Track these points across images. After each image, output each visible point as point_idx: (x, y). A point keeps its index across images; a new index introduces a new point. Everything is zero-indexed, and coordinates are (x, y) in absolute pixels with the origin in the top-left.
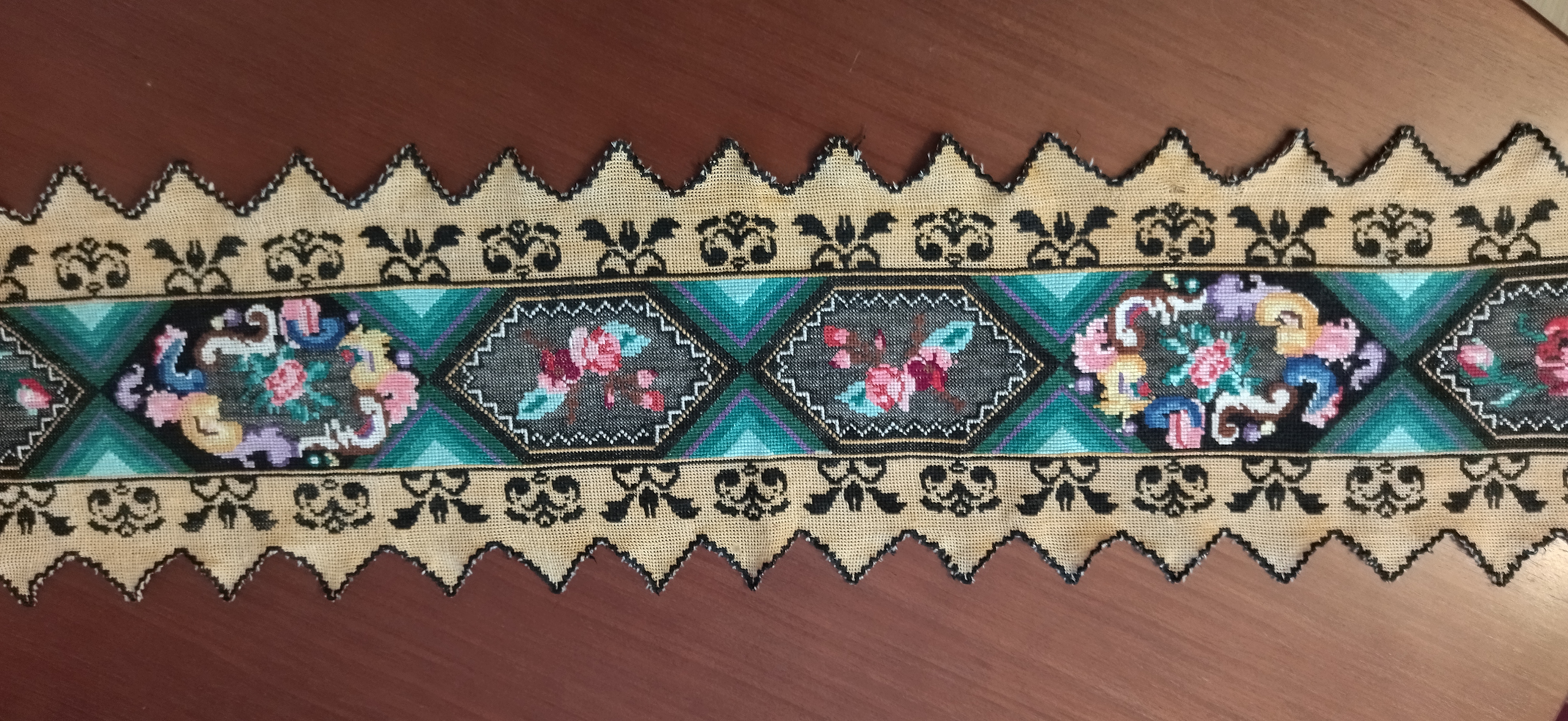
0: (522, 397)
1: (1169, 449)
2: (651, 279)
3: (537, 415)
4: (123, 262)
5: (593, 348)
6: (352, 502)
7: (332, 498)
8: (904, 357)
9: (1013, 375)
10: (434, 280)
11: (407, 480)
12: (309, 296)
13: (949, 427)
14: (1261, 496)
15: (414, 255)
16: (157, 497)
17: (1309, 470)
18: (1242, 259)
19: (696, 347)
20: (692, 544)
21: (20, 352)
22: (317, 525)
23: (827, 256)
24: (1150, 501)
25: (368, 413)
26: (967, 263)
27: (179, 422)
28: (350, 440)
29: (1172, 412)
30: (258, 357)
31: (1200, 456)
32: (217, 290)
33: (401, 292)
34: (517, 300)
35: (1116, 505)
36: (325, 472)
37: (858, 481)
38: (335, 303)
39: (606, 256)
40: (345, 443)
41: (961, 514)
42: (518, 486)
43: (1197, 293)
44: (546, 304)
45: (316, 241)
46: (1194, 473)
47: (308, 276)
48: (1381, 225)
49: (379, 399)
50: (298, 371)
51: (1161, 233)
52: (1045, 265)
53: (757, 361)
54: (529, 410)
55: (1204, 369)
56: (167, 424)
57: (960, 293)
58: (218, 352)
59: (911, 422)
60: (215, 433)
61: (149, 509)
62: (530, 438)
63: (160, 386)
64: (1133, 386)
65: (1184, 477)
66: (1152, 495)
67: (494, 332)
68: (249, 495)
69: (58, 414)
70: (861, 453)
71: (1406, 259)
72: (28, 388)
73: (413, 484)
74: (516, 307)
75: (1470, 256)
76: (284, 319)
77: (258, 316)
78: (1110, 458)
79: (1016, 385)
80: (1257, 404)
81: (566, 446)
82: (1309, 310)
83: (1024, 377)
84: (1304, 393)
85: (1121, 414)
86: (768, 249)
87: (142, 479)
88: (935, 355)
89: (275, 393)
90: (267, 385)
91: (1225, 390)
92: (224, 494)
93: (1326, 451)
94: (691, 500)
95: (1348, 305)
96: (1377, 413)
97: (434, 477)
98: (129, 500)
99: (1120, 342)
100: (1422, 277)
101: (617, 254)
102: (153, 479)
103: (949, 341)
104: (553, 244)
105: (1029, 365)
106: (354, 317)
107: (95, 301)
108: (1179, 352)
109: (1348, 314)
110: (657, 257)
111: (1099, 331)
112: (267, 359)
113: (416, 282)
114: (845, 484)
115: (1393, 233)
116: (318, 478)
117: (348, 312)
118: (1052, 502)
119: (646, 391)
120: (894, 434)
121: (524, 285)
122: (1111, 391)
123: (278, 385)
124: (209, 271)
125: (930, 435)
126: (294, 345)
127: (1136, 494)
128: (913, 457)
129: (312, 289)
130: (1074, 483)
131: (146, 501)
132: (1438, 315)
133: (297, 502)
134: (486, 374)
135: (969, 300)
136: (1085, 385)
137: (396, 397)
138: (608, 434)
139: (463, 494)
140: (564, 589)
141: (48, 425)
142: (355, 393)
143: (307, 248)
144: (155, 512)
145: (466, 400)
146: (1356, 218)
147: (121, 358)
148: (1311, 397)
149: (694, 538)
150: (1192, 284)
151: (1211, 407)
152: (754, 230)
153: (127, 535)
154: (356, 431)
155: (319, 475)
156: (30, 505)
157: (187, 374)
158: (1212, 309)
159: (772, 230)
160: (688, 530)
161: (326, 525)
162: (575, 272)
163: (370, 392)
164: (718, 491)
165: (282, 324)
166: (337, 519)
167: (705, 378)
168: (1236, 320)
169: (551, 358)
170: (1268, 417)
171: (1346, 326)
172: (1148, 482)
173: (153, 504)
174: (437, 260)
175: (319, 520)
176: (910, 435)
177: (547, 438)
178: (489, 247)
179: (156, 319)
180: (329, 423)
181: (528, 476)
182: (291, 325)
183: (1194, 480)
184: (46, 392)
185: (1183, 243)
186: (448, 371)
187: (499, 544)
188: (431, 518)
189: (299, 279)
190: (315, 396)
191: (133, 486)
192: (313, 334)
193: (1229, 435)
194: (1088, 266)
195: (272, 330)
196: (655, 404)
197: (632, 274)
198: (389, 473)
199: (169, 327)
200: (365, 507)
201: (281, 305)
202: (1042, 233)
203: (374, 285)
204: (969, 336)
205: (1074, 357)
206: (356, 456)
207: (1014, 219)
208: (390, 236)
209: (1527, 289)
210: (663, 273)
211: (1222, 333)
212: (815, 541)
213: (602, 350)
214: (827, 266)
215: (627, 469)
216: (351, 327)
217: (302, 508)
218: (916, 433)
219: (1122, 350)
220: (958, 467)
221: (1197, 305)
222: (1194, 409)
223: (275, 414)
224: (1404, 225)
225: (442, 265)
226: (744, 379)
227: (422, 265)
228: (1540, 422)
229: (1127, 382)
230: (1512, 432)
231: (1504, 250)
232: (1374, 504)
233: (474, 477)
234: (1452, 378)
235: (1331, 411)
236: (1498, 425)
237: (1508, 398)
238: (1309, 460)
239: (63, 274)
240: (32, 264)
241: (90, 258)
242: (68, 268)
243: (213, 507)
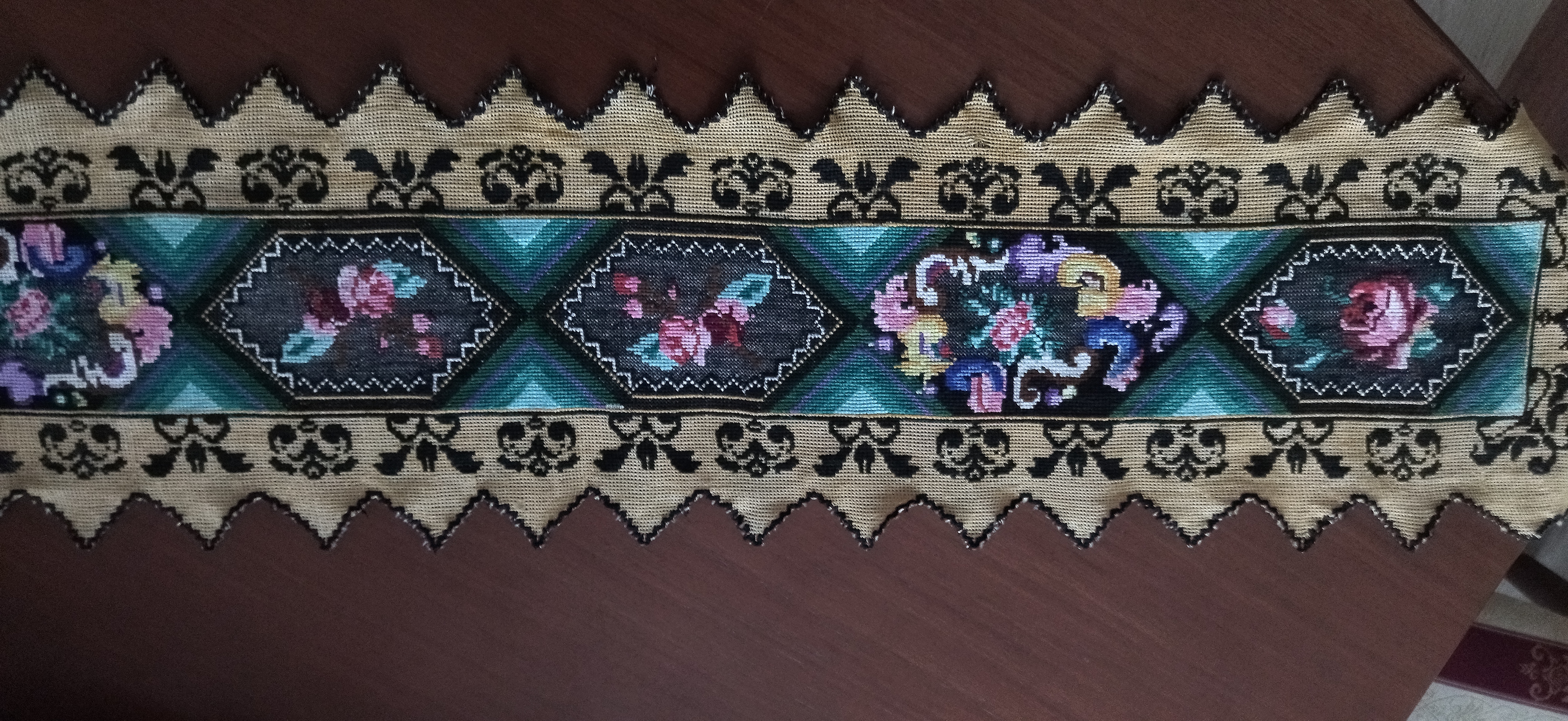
0: (287, 338)
1: (971, 413)
2: (426, 215)
3: (302, 359)
5: (364, 287)
6: (102, 446)
7: (81, 440)
8: (699, 308)
9: (811, 332)
10: (189, 208)
11: (160, 424)
13: (746, 384)
14: (1063, 461)
15: (166, 179)
17: (1110, 435)
18: (1045, 218)
19: (476, 290)
20: (473, 500)
22: (65, 469)
23: (618, 197)
24: (951, 465)
25: (118, 350)
26: (765, 213)
28: (98, 378)
29: (974, 375)
31: (1001, 421)
33: (155, 220)
34: (280, 233)
35: (917, 469)
36: (72, 413)
37: (652, 438)
38: (81, 229)
39: (378, 188)
40: (94, 381)
41: (756, 475)
42: (283, 434)
43: (1000, 254)
44: (310, 238)
45: (61, 160)
46: (996, 438)
47: (52, 198)
48: (1186, 183)
49: (129, 335)
50: (42, 302)
51: (964, 189)
52: (845, 218)
53: (541, 308)
54: (295, 352)
55: (1006, 332)
57: (758, 245)
59: (707, 378)
62: (295, 382)
64: (934, 346)
65: (985, 442)
66: (953, 460)
67: (254, 266)
70: (654, 408)
71: (1210, 218)
73: (168, 429)
74: (278, 242)
75: (1277, 215)
76: (25, 244)
78: (910, 420)
79: (814, 342)
80: (1060, 368)
81: (335, 393)
82: (1111, 271)
83: (823, 334)
84: (1104, 357)
85: (922, 375)
86: (554, 187)
88: (731, 308)
89: (18, 326)
90: (8, 316)
91: (1027, 354)
93: (1127, 414)
94: (473, 453)
95: (1149, 266)
96: (1179, 376)
97: (191, 422)
99: (921, 301)
100: (1226, 237)
101: (391, 186)
103: (746, 294)
104: (320, 174)
105: (827, 322)
106: (101, 246)
108: (980, 314)
109: (1149, 275)
110: (434, 191)
111: (899, 289)
112: (9, 287)
113: (170, 209)
114: (638, 440)
115: (1198, 191)
116: (65, 419)
117: (95, 240)
118: (850, 463)
119: (422, 336)
120: (689, 389)
121: (288, 217)
122: (912, 352)
123: (20, 317)
125: (727, 392)
126: (36, 273)
127: (937, 458)
128: (709, 413)
129: (55, 213)
130: (875, 445)
132: (1241, 275)
133: (43, 444)
134: (248, 311)
135: (767, 251)
136: (885, 344)
137: (148, 334)
138: (382, 382)
139: (222, 442)
140: (334, 545)
142: (103, 329)
143: (51, 168)
145: (225, 339)
146: (1161, 175)
148: (1112, 360)
149: (474, 493)
150: (995, 244)
151: (1012, 371)
152: (540, 167)
154: (105, 370)
155: (66, 415)
158: (1014, 270)
159: (559, 168)
160: (469, 484)
161: (74, 469)
162: (344, 204)
163: (120, 328)
164: (501, 444)
165: (24, 249)
166: (87, 464)
167: (486, 325)
168: (1038, 281)
169: (318, 299)
170: (1070, 381)
171: (1148, 288)
172: (950, 446)
174: (191, 185)
175: (68, 464)
176: (705, 392)
177: (315, 383)
178: (248, 174)
180: (76, 359)
181: (294, 423)
182: (33, 252)
183: (996, 445)
185: (987, 200)
186: (206, 308)
187: (263, 494)
188: (188, 466)
189: (42, 202)
190: (61, 330)
192: (57, 263)
193: (1031, 400)
194: (889, 220)
195: (13, 257)
196: (432, 349)
197: (406, 209)
198: (141, 416)
200: (116, 451)
201: (23, 229)
202: (843, 183)
203: (124, 211)
204: (766, 290)
205: (874, 315)
206: (106, 396)
207: (814, 169)
208: (142, 158)
209: (1333, 251)
210: (441, 209)
211: (1024, 295)
212: (606, 499)
213: (374, 291)
214: (618, 208)
215: (403, 419)
216: (97, 256)
217: (48, 450)
218: (712, 389)
219: (923, 309)
220: (754, 426)
221: (999, 265)
222: (995, 373)
223: (17, 347)
224: (1210, 183)
225: (197, 191)
226: (528, 328)
227: (175, 191)
228: (1345, 387)
229: (928, 344)
230: (1317, 397)
231: (1312, 209)
232: (1174, 468)
233: (233, 423)
234: (1255, 339)
235: (1132, 374)
236: (1302, 388)
237: (1312, 361)
238: (1110, 425)
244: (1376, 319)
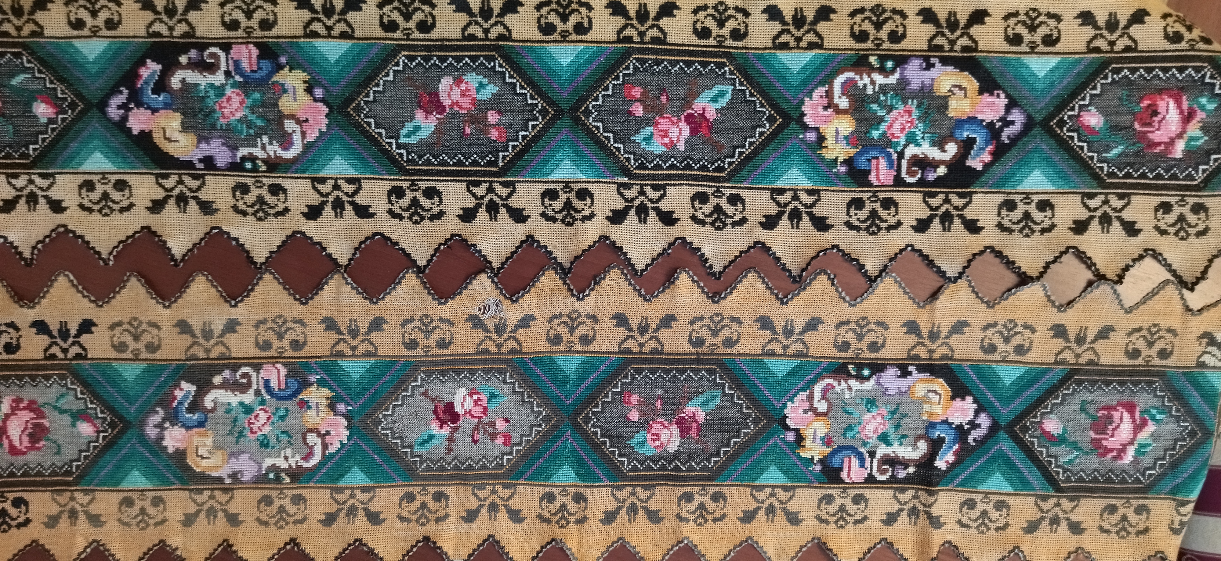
0: (404, 126)
1: (871, 185)
2: (500, 43)
3: (413, 140)
4: (118, 12)
5: (456, 92)
6: (274, 198)
7: (260, 194)
8: (682, 109)
9: (759, 126)
10: (343, 36)
11: (316, 184)
12: (251, 43)
13: (713, 164)
14: (937, 221)
15: (329, 17)
16: (130, 186)
17: (970, 202)
18: (925, 47)
19: (531, 95)
20: (522, 242)
21: (37, 75)
22: (248, 214)
23: (629, 32)
24: (857, 223)
25: (290, 132)
26: (729, 42)
27: (151, 131)
28: (275, 151)
29: (874, 158)
30: (212, 86)
31: (893, 191)
32: (185, 35)
33: (319, 43)
34: (403, 53)
35: (832, 226)
36: (255, 175)
37: (646, 202)
38: (270, 49)
39: (469, 24)
40: (272, 154)
41: (718, 229)
42: (398, 192)
43: (893, 71)
44: (423, 58)
45: (258, 2)
46: (888, 204)
47: (251, 28)
48: (1024, 23)
49: (299, 122)
50: (241, 98)
51: (868, 27)
52: (785, 46)
53: (575, 109)
54: (408, 136)
55: (897, 127)
56: (142, 132)
57: (723, 65)
58: (183, 81)
59: (685, 159)
60: (177, 141)
61: (123, 196)
62: (407, 157)
63: (139, 104)
64: (846, 138)
65: (881, 206)
67: (385, 76)
68: (199, 188)
69: (62, 123)
70: (648, 180)
71: (1041, 48)
72: (42, 102)
73: (320, 187)
74: (402, 59)
75: (1088, 47)
76: (232, 58)
77: (213, 55)
78: (828, 190)
79: (761, 134)
80: (935, 153)
81: (434, 165)
82: (971, 83)
83: (767, 128)
84: (967, 145)
85: (837, 157)
86: (586, 25)
87: (120, 173)
88: (704, 109)
89: (223, 114)
90: (217, 107)
91: (911, 143)
92: (181, 187)
93: (983, 187)
94: (524, 209)
95: (999, 81)
96: (1020, 160)
97: (336, 183)
98: (109, 188)
99: (837, 106)
100: (1053, 61)
101: (477, 23)
102: (128, 173)
103: (715, 100)
104: (431, 14)
105: (771, 119)
106: (283, 60)
107: (95, 39)
108: (879, 114)
109: (999, 88)
110: (505, 27)
111: (821, 97)
112: (219, 87)
113: (329, 36)
114: (636, 203)
115: (1032, 29)
116: (250, 179)
117: (279, 56)
118: (785, 221)
119: (494, 126)
120: (672, 167)
121: (409, 43)
122: (830, 141)
123: (225, 108)
124: (180, 21)
125: (699, 169)
126: (238, 78)
127: (846, 218)
128: (686, 184)
129: (253, 38)
130: (802, 209)
131: (121, 190)
132: (1064, 89)
133: (234, 196)
134: (378, 107)
135: (730, 69)
136: (811, 136)
137: (311, 121)
138: (465, 158)
139: (356, 197)
140: (427, 271)
141: (53, 130)
142: (281, 117)
143: (252, 7)
144: (128, 198)
145: (362, 126)
146: (1007, 18)
147: (112, 82)
148: (972, 148)
149: (524, 238)
150: (890, 64)
151: (901, 155)
152: (577, 10)
153: (106, 215)
154: (280, 145)
155: (251, 177)
156: (35, 190)
157: (159, 96)
158: (903, 82)
159: (590, 12)
160: (520, 231)
161: (254, 214)
162: (446, 35)
163: (292, 117)
164: (543, 204)
165: (230, 62)
166: (263, 210)
167: (537, 120)
168: (920, 90)
169: (425, 98)
170: (942, 162)
171: (998, 96)
172: (856, 209)
173: (127, 193)
174: (346, 21)
175: (250, 210)
176: (684, 169)
177: (420, 157)
178: (384, 14)
179: (139, 54)
180: (261, 138)
181: (405, 185)
182: (237, 63)
183: (889, 209)
184: (54, 105)
185: (883, 34)
186: (351, 104)
187: (381, 234)
188: (332, 213)
189: (244, 30)
190: (252, 117)
191: (113, 178)
192: (252, 71)
193: (914, 176)
194: (815, 48)
195: (223, 67)
196: (500, 136)
197: (487, 39)
198: (303, 178)
199: (148, 61)
200: (284, 202)
201: (231, 48)
202: (784, 23)
203: (299, 37)
204: (728, 97)
205: (803, 115)
206: (279, 164)
207: (764, 11)
208: (313, 2)
209: (1128, 73)
210: (510, 39)
211: (910, 101)
212: (614, 243)
213: (463, 94)
214: (629, 39)
215: (477, 184)
216: (280, 67)
217: (237, 200)
218: (689, 167)
219: (838, 111)
220: (718, 193)
221: (893, 79)
222: (889, 156)
223: (221, 129)
224: (1041, 23)
225: (349, 25)
226: (565, 121)
227: (334, 24)
228: (1138, 170)
229: (841, 135)
230: (1118, 177)
231: (1112, 43)
232: (1017, 227)
233: (365, 184)
234: (1075, 135)
235: (987, 158)
236: (1108, 171)
237: (1115, 151)
238: (970, 194)
239: (73, 18)
240: (49, 10)
241: (93, 7)
242: (76, 14)
243: (172, 196)
244: (1160, 122)
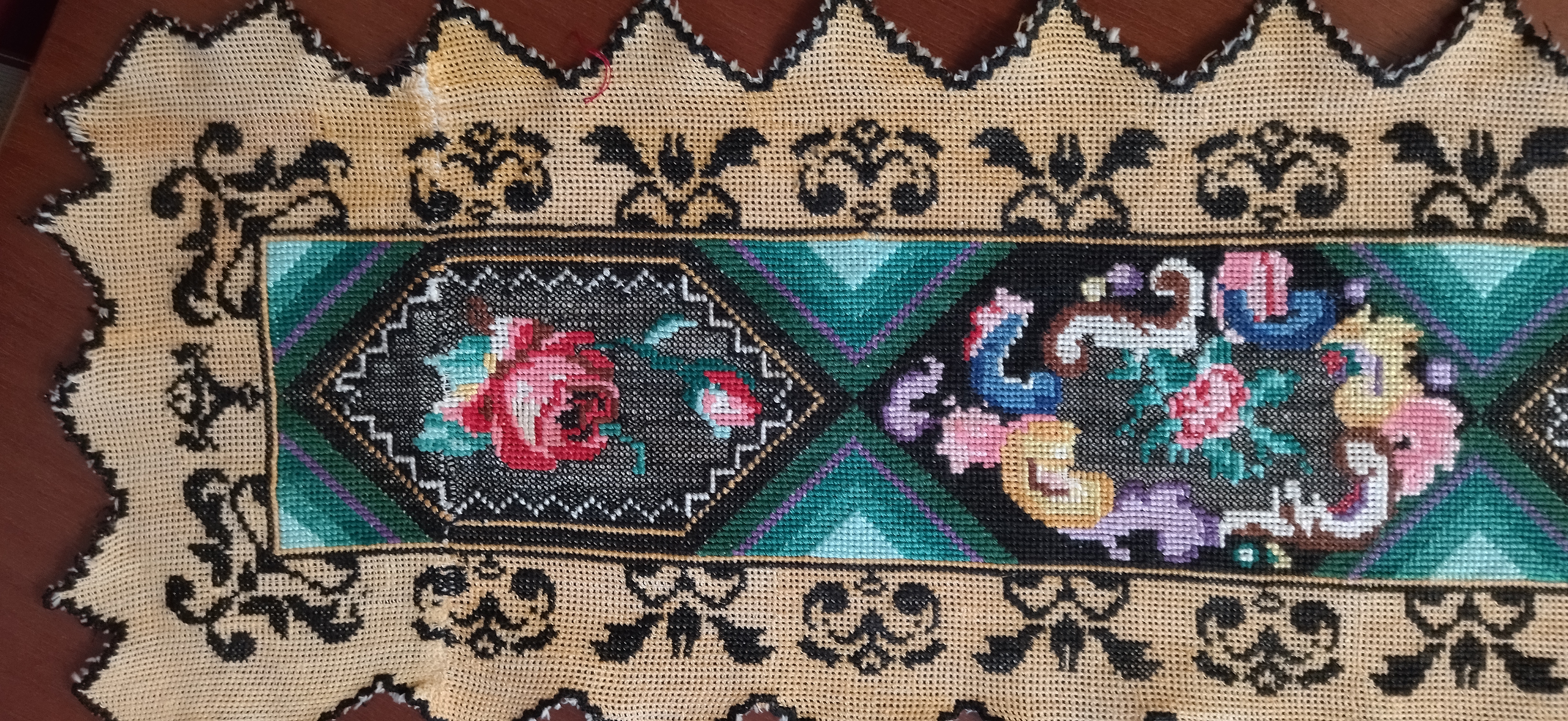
4: (927, 168)
6: (1305, 639)
7: (1269, 628)
10: (1514, 228)
11: (1417, 602)
12: (1274, 247)
15: (1478, 182)
16: (936, 603)
21: (712, 322)
22: (1235, 677)
25: (1362, 471)
27: (998, 467)
28: (1317, 521)
30: (1163, 355)
32: (1100, 228)
33: (1451, 248)
36: (1262, 579)
38: (1324, 261)
40: (1307, 526)
45: (1298, 145)
47: (1277, 208)
49: (1383, 446)
50: (1234, 385)
56: (975, 468)
58: (1087, 342)
60: (1064, 492)
61: (917, 624)
63: (969, 399)
68: (1113, 609)
69: (769, 441)
72: (720, 388)
73: (1427, 611)
76: (1221, 286)
77: (1174, 279)
87: (913, 568)
89: (1186, 425)
90: (1171, 408)
92: (1066, 606)
97: (1469, 599)
98: (883, 604)
102: (932, 568)
106: (1357, 290)
107: (866, 235)
112: (1180, 360)
113: (1477, 230)
116: (1248, 589)
117: (1345, 280)
123: (1192, 410)
124: (1088, 193)
126: (1233, 337)
129: (1281, 234)
131: (914, 610)
133: (1202, 631)
137: (1413, 445)
139: (1517, 635)
141: (747, 457)
142: (1337, 434)
143: (1276, 157)
144: (928, 630)
145: (1548, 458)
147: (903, 344)
153: (871, 670)
154: (1331, 506)
155: (1251, 584)
156: (694, 603)
157: (1025, 380)
161: (1252, 677)
163: (1368, 433)
165: (1219, 295)
166: (1274, 668)
173: (927, 616)
174: (1523, 193)
175: (1240, 668)
179: (978, 275)
180: (1281, 485)
182: (1233, 300)
184: (752, 398)
186: (1521, 402)
188: (1451, 676)
189: (1258, 214)
190: (1263, 435)
191: (893, 580)
192: (1272, 319)
198: (1386, 589)
199: (1001, 292)
200: (1329, 649)
201: (1221, 260)
203: (1402, 233)
206: (1321, 552)
208: (1441, 142)
216: (1348, 309)
217: (1208, 642)
223: (1179, 463)
225: (1530, 201)
227: (1492, 200)
233: (1543, 605)
239: (812, 183)
240: (756, 162)
241: (866, 156)
242: (821, 173)
243: (1041, 628)
